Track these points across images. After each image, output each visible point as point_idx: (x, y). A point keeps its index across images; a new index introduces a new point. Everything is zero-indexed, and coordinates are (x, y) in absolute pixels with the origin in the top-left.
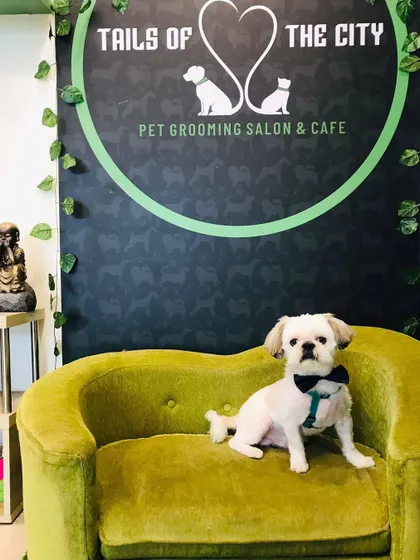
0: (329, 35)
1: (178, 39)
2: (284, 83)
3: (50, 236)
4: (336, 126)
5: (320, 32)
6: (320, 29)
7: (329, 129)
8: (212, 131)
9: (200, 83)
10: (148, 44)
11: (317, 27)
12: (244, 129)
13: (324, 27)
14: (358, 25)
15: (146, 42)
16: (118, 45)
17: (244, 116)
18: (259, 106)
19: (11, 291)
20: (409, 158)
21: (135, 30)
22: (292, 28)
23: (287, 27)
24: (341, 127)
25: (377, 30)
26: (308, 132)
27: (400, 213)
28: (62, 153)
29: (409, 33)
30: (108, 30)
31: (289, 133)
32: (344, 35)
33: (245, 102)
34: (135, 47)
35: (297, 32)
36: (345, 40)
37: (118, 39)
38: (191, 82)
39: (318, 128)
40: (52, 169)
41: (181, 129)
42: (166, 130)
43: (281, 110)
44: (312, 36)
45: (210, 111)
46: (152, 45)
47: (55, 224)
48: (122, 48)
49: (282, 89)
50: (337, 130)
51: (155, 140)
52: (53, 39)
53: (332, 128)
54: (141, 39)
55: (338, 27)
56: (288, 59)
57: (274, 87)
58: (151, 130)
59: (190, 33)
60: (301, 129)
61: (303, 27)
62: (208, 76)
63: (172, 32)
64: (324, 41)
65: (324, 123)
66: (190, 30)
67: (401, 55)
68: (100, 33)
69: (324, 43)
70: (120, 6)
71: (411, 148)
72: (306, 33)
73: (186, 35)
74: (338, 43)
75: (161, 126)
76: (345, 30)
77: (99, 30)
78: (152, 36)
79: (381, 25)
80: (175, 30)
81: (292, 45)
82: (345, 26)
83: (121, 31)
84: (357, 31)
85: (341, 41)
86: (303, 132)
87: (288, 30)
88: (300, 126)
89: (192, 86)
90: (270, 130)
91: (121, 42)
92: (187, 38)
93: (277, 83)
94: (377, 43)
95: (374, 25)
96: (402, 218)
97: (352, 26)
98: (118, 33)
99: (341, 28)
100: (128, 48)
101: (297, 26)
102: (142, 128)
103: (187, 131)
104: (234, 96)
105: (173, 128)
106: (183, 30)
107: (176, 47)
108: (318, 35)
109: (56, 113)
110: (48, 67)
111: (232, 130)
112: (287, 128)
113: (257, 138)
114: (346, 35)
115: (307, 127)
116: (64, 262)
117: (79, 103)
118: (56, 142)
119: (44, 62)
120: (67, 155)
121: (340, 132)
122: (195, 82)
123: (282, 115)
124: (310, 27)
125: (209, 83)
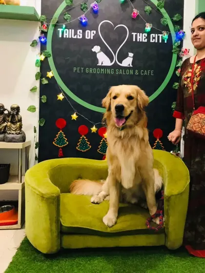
0: (148, 38)
1: (90, 35)
3: (35, 111)
4: (150, 72)
7: (147, 73)
8: (102, 72)
9: (98, 52)
10: (78, 36)
11: (144, 34)
12: (115, 72)
13: (146, 35)
14: (159, 35)
16: (66, 36)
17: (115, 66)
18: (121, 63)
19: (16, 134)
20: (176, 86)
21: (73, 30)
22: (134, 34)
23: (133, 33)
24: (152, 73)
27: (172, 106)
28: (41, 77)
30: (62, 29)
31: (132, 74)
33: (116, 61)
34: (73, 37)
35: (136, 35)
36: (154, 40)
38: (95, 52)
39: (143, 73)
40: (37, 84)
41: (90, 70)
42: (84, 70)
43: (129, 65)
44: (141, 38)
45: (102, 64)
46: (80, 36)
47: (37, 106)
48: (68, 37)
49: (130, 57)
50: (150, 74)
51: (80, 74)
53: (149, 73)
54: (76, 34)
55: (151, 35)
56: (133, 46)
57: (127, 56)
58: (78, 70)
59: (95, 33)
61: (138, 34)
62: (102, 50)
64: (146, 40)
65: (146, 71)
66: (95, 32)
67: (174, 47)
69: (146, 41)
70: (67, 19)
71: (177, 82)
72: (139, 36)
74: (151, 41)
75: (82, 68)
76: (154, 36)
77: (59, 29)
78: (80, 33)
80: (89, 31)
81: (134, 40)
82: (154, 35)
83: (68, 30)
84: (158, 37)
86: (137, 74)
87: (133, 35)
88: (137, 71)
89: (95, 54)
90: (125, 72)
91: (67, 34)
92: (94, 35)
93: (128, 54)
94: (166, 42)
96: (173, 108)
97: (156, 35)
98: (66, 31)
100: (70, 37)
101: (136, 33)
102: (75, 69)
103: (93, 71)
104: (111, 59)
106: (92, 32)
107: (89, 38)
108: (144, 38)
110: (37, 42)
111: (110, 72)
112: (132, 72)
113: (120, 75)
114: (154, 38)
115: (139, 72)
116: (40, 121)
117: (49, 57)
118: (38, 73)
119: (35, 40)
120: (44, 79)
121: (152, 75)
122: (96, 52)
123: (130, 67)
124: (141, 34)
125: (102, 53)
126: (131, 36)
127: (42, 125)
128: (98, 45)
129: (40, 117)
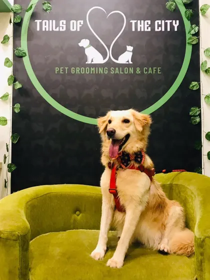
0: (152, 26)
1: (76, 26)
2: (130, 48)
3: (6, 124)
4: (157, 70)
5: (148, 24)
6: (148, 23)
8: (93, 71)
10: (61, 28)
11: (146, 22)
12: (109, 70)
13: (149, 22)
14: (166, 21)
15: (59, 27)
16: (45, 28)
17: (109, 64)
18: (117, 59)
20: (194, 86)
21: (54, 21)
22: (133, 22)
23: (131, 21)
24: (159, 70)
25: (176, 24)
26: (142, 72)
27: (191, 113)
28: (15, 81)
29: (192, 25)
30: (41, 21)
31: (132, 73)
32: (159, 26)
33: (110, 57)
34: (54, 29)
35: (136, 24)
36: (160, 28)
37: (45, 25)
38: (82, 47)
39: (147, 70)
40: (9, 90)
41: (77, 70)
42: (69, 70)
43: (128, 61)
44: (144, 26)
45: (92, 61)
46: (63, 29)
47: (9, 117)
48: (47, 30)
49: (129, 51)
50: (157, 72)
51: (64, 75)
52: (12, 24)
53: (154, 70)
54: (57, 25)
55: (156, 22)
56: (131, 37)
57: (125, 50)
58: (61, 70)
59: (82, 23)
60: (138, 71)
61: (139, 21)
62: (91, 44)
63: (73, 23)
64: (149, 28)
65: (150, 68)
66: (82, 22)
67: (188, 36)
68: (36, 22)
69: (149, 29)
70: (47, 10)
71: (195, 81)
72: (141, 24)
73: (80, 24)
74: (156, 30)
75: (66, 68)
76: (160, 23)
77: (36, 21)
78: (63, 24)
79: (178, 21)
80: (75, 22)
81: (133, 30)
82: (160, 22)
83: (47, 21)
84: (166, 24)
85: (158, 29)
86: (139, 72)
87: (132, 23)
88: (138, 69)
89: (83, 49)
90: (123, 71)
91: (47, 27)
92: (81, 26)
93: (126, 48)
94: (176, 30)
95: (174, 21)
96: (192, 116)
97: (163, 21)
98: (45, 23)
99: (158, 23)
100: (51, 30)
101: (136, 21)
102: (57, 69)
103: (80, 71)
104: (104, 55)
105: (73, 69)
106: (79, 22)
107: (75, 30)
108: (146, 26)
109: (12, 61)
110: (8, 38)
111: (103, 71)
112: (131, 70)
113: (116, 75)
114: (161, 25)
115: (142, 70)
116: (13, 137)
117: (24, 56)
118: (11, 76)
119: (7, 35)
120: (17, 82)
121: (159, 73)
122: (85, 47)
123: (129, 64)
124: (142, 21)
125: (92, 48)
126: (129, 25)
127: (15, 142)
128: (86, 39)
129: (13, 132)
